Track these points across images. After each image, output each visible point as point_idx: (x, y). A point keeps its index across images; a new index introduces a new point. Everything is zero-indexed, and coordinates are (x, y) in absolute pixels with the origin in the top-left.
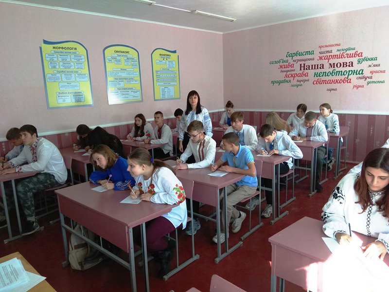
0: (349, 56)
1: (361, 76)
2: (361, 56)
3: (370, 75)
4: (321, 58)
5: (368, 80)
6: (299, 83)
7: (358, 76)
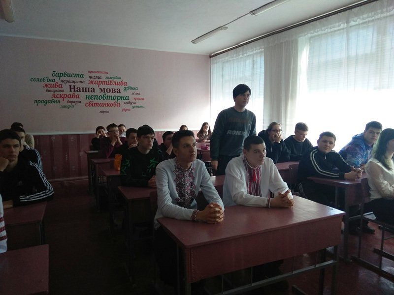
0: (117, 84)
1: (127, 101)
2: (126, 85)
3: (134, 101)
4: (91, 82)
5: (133, 105)
6: (70, 104)
7: (125, 101)
